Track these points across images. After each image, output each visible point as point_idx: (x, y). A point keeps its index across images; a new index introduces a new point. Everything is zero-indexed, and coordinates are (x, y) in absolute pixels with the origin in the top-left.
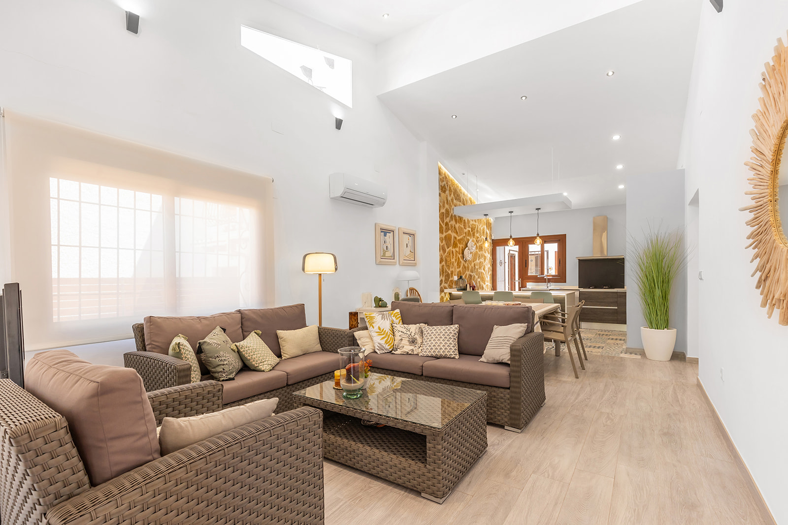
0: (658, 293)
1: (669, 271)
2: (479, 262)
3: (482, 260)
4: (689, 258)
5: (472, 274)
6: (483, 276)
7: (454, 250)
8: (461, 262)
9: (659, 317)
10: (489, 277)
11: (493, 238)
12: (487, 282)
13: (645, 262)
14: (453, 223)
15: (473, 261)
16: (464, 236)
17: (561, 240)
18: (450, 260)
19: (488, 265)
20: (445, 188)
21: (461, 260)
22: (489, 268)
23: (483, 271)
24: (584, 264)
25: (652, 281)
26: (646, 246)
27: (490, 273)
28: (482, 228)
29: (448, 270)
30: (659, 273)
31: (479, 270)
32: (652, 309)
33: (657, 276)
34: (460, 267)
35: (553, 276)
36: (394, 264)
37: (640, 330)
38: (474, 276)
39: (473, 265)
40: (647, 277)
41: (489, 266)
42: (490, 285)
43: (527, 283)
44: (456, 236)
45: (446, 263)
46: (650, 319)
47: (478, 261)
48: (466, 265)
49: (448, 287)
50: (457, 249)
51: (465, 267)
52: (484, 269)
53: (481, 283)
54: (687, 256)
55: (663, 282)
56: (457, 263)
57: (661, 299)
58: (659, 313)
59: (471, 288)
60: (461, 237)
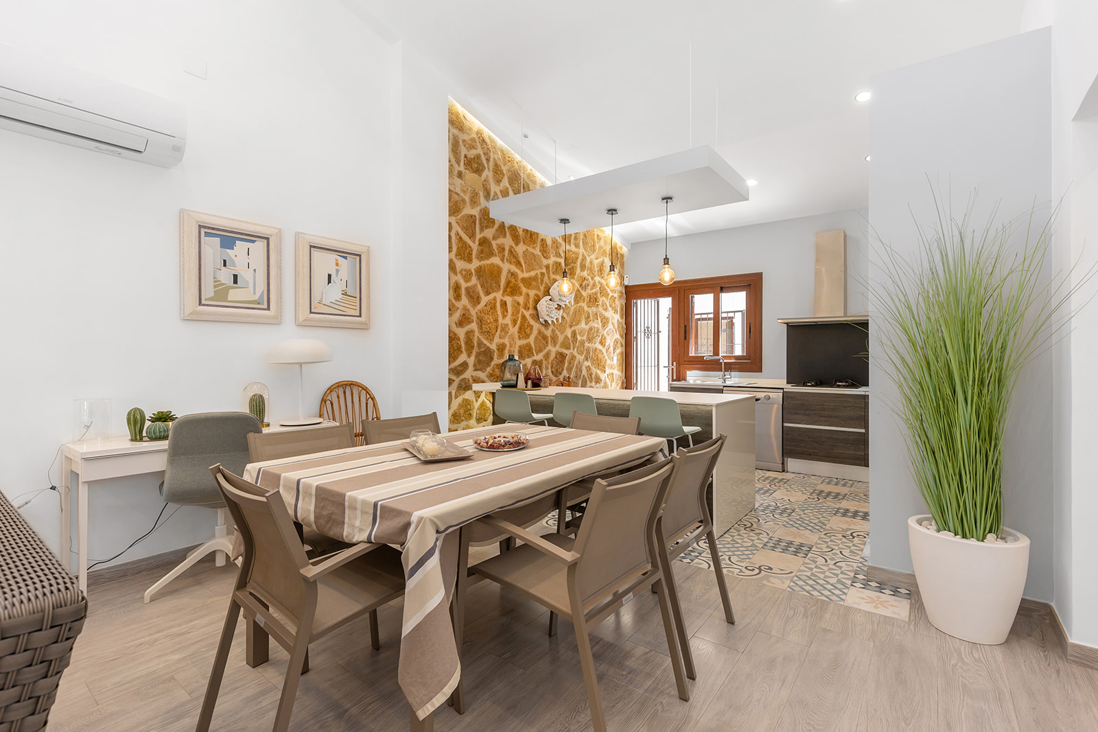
0: (964, 415)
1: (1003, 348)
2: (587, 327)
3: (597, 324)
4: (1075, 302)
5: (565, 351)
6: (600, 356)
7: (509, 300)
8: (532, 327)
9: (968, 496)
10: (615, 358)
11: (626, 284)
12: (612, 367)
13: (924, 319)
14: (507, 241)
15: (571, 326)
16: (542, 274)
17: (752, 284)
18: (496, 320)
19: (612, 335)
20: (481, 164)
21: (532, 322)
22: (616, 341)
23: (600, 347)
24: (799, 333)
25: (944, 375)
26: (926, 266)
27: (618, 351)
28: (596, 262)
29: (485, 342)
30: (967, 351)
31: (587, 344)
32: (945, 466)
33: (960, 363)
34: (527, 336)
35: (737, 358)
36: (277, 321)
37: (905, 530)
38: (573, 357)
39: (569, 333)
40: (928, 363)
41: (617, 336)
42: (619, 373)
43: (688, 372)
44: (514, 268)
45: (480, 327)
46: (939, 500)
47: (583, 325)
48: (548, 333)
49: (486, 379)
50: (521, 299)
51: (545, 338)
52: (602, 343)
53: (594, 370)
54: (1069, 295)
55: (982, 382)
56: (520, 328)
57: (974, 439)
58: (968, 484)
59: (530, 382)
60: (533, 274)
